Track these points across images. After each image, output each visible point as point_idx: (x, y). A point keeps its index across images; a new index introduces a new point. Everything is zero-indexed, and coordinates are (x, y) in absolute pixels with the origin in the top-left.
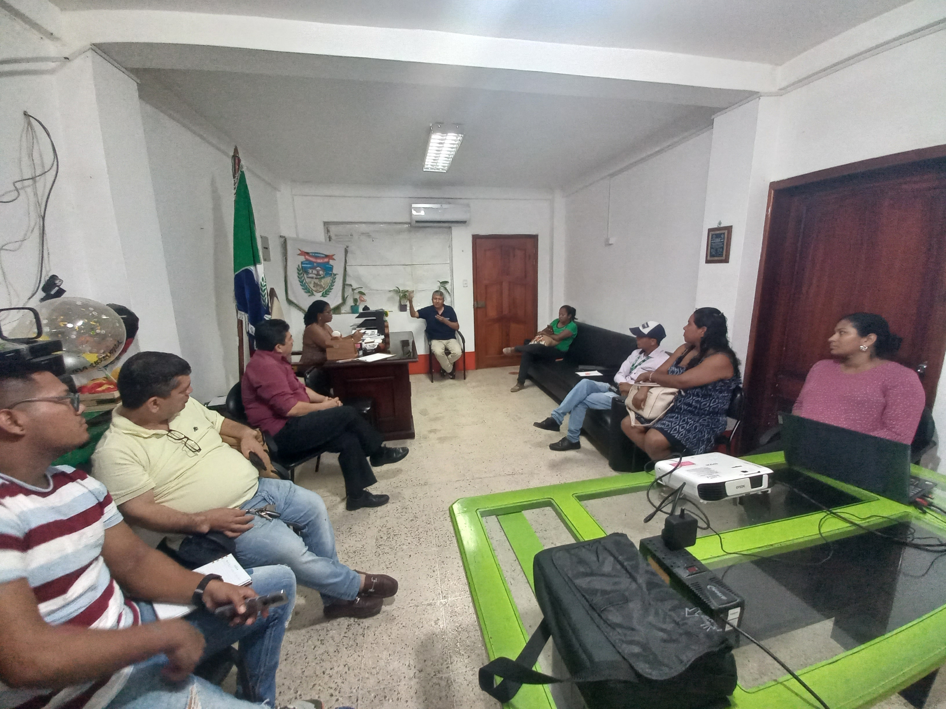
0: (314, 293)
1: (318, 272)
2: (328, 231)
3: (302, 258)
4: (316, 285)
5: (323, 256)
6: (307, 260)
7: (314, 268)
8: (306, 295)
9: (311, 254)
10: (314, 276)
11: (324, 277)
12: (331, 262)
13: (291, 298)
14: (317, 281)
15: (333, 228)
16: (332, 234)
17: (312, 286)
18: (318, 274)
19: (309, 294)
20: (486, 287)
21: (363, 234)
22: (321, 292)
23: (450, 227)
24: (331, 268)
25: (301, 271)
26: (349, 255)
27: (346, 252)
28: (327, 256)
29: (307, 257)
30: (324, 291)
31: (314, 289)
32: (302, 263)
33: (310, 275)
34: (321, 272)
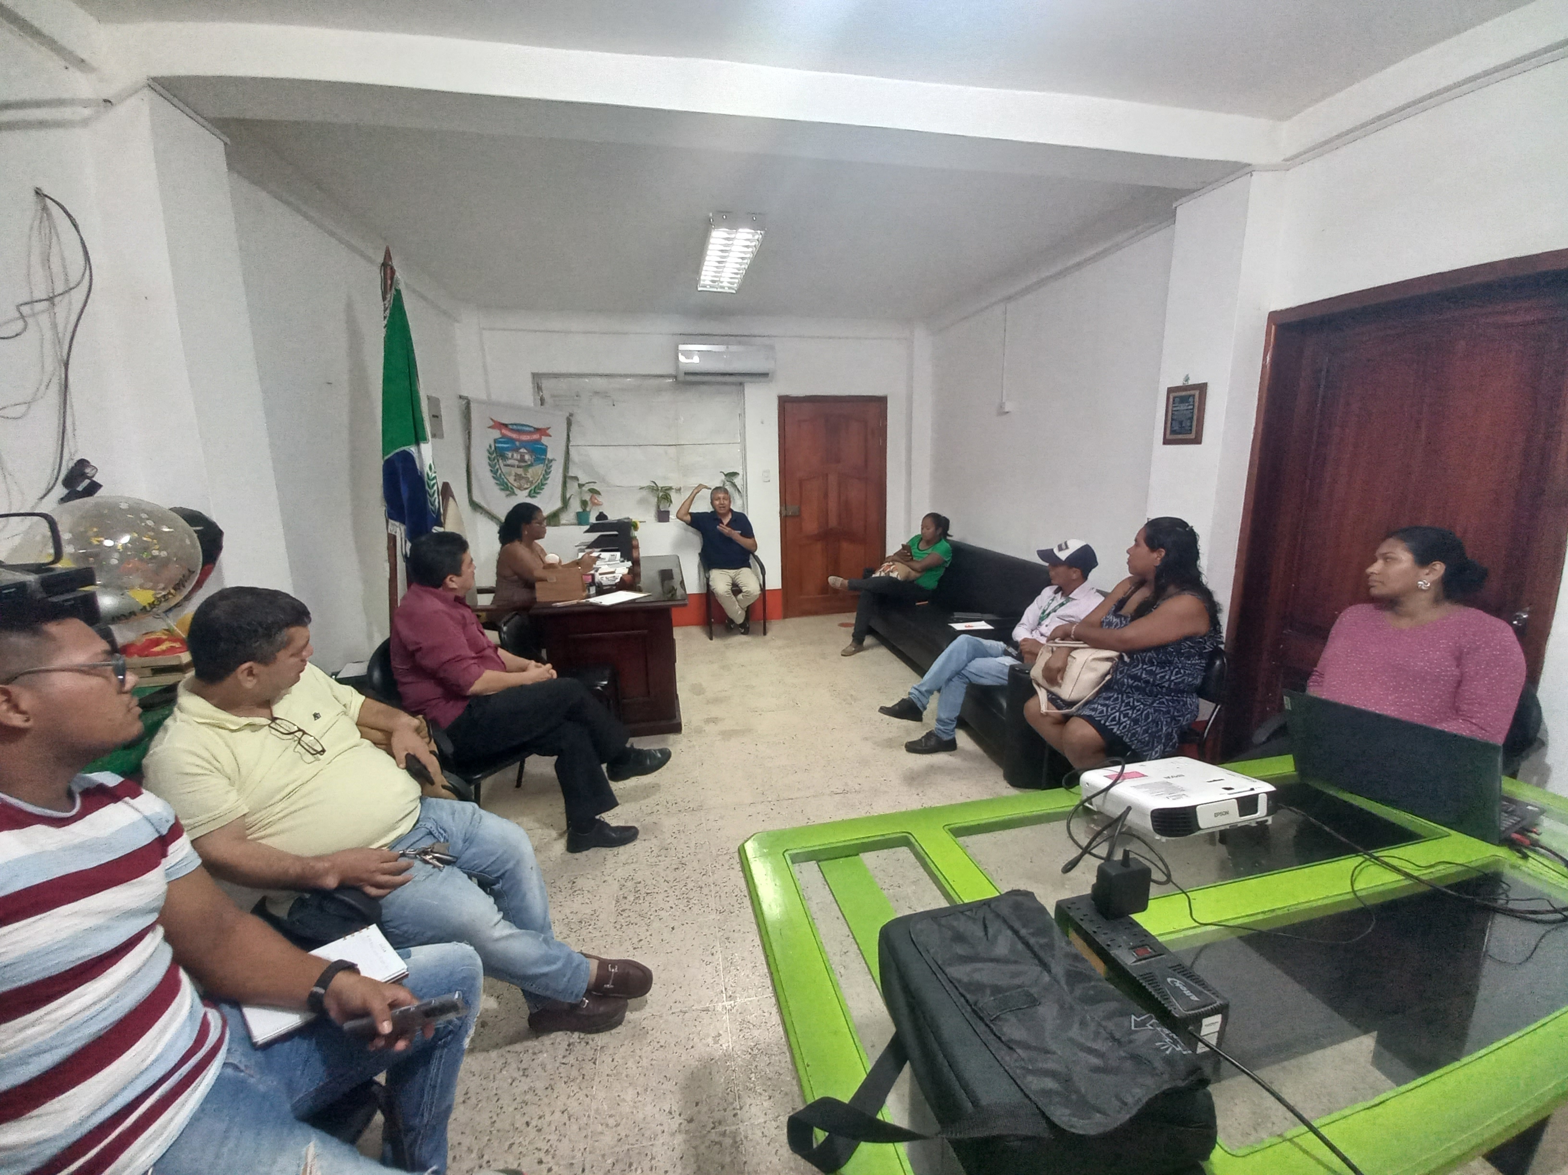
0: (516, 491)
1: (522, 456)
2: (539, 388)
3: (496, 434)
4: (518, 477)
5: (532, 429)
6: (504, 436)
7: (517, 450)
8: (503, 494)
9: (510, 427)
10: (516, 463)
11: (531, 465)
12: (545, 440)
13: (477, 498)
14: (520, 471)
15: (545, 384)
16: (546, 394)
17: (511, 479)
18: (522, 460)
19: (508, 492)
20: (801, 482)
21: (596, 393)
22: (526, 489)
23: (741, 384)
24: (544, 451)
25: (495, 455)
26: (574, 428)
27: (569, 424)
28: (537, 430)
29: (504, 431)
30: (533, 487)
31: (516, 484)
32: (496, 441)
33: (509, 462)
34: (527, 457)
